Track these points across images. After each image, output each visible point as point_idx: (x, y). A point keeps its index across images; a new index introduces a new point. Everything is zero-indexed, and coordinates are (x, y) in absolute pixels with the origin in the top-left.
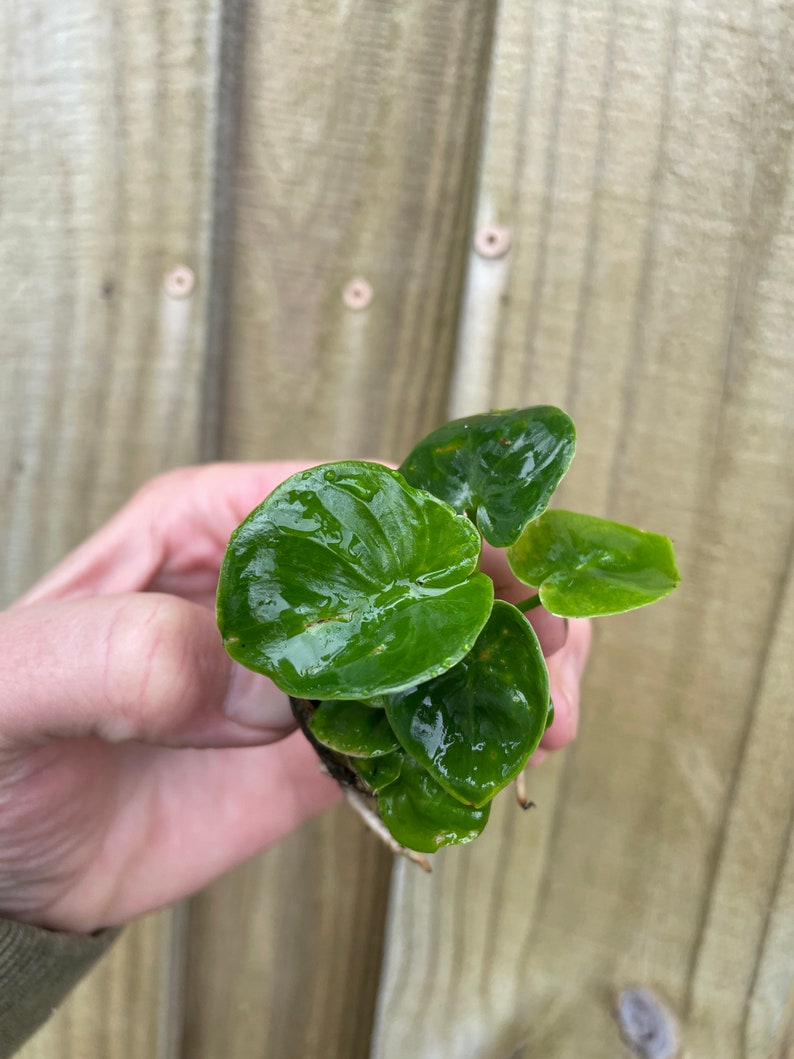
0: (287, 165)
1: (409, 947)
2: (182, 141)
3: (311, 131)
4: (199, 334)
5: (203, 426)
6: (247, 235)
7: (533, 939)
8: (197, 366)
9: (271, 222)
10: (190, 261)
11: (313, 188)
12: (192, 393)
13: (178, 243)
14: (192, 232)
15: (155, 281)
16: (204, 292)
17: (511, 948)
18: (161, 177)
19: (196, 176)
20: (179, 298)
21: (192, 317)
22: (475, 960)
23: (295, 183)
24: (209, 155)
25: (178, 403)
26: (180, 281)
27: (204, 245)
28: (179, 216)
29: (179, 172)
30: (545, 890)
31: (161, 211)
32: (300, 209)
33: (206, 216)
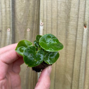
0: (20, 17)
2: (8, 15)
3: (22, 14)
4: (11, 35)
6: (16, 24)
8: (11, 39)
9: (19, 23)
10: (10, 28)
11: (23, 19)
13: (8, 26)
14: (10, 24)
16: (11, 31)
18: (6, 19)
19: (10, 19)
20: (9, 31)
21: (10, 33)
23: (21, 19)
24: (11, 17)
25: (9, 43)
26: (9, 30)
27: (11, 26)
28: (8, 23)
29: (8, 19)
31: (6, 23)
32: (21, 21)
33: (11, 23)
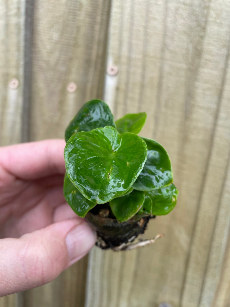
0: (48, 47)
1: (94, 294)
2: (14, 39)
3: (56, 36)
4: (20, 100)
5: (23, 130)
6: (36, 69)
7: (132, 290)
8: (20, 111)
9: (43, 65)
10: (17, 77)
11: (57, 54)
12: (18, 120)
13: (13, 71)
14: (17, 67)
15: (6, 84)
16: (22, 87)
17: (125, 293)
19: (18, 50)
20: (14, 89)
21: (18, 95)
22: (114, 297)
23: (51, 53)
24: (22, 44)
25: (14, 123)
26: (14, 84)
27: (21, 72)
28: (13, 63)
29: (13, 48)
30: (136, 274)
31: (7, 61)
32: (53, 60)
33: (22, 63)
